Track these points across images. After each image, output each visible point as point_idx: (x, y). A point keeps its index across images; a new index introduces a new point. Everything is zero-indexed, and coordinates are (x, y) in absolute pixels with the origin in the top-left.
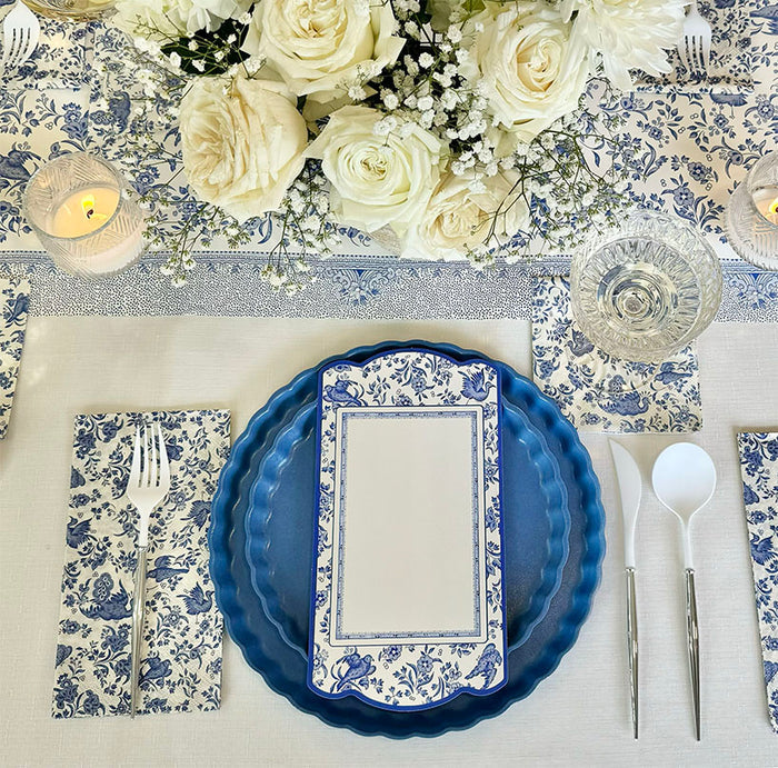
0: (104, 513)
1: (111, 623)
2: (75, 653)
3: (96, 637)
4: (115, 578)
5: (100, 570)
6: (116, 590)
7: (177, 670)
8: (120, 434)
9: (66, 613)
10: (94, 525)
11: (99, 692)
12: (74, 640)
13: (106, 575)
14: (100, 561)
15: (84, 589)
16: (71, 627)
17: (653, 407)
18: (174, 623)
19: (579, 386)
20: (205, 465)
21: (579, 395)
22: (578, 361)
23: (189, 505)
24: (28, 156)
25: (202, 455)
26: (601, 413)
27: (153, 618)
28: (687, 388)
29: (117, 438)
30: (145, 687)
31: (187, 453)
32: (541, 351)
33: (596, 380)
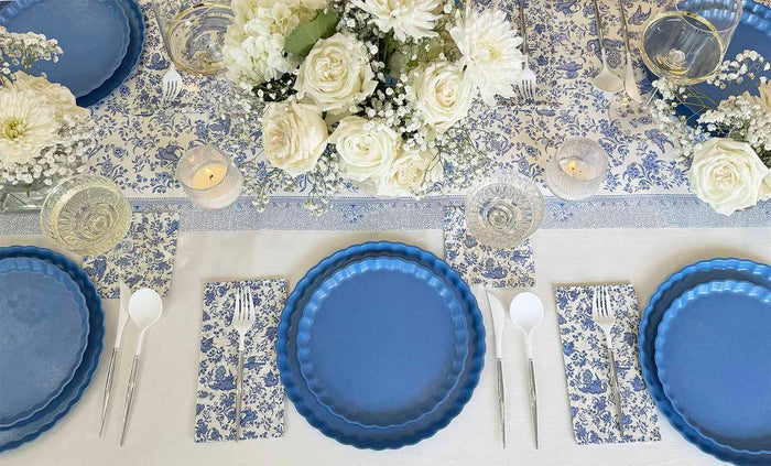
0: (221, 334)
1: (225, 392)
2: (206, 409)
3: (217, 400)
4: (227, 368)
5: (219, 364)
6: (227, 375)
7: (260, 416)
8: (228, 293)
9: (201, 387)
10: (215, 341)
11: (219, 428)
12: (205, 401)
13: (222, 367)
14: (219, 360)
15: (210, 374)
16: (204, 395)
17: (509, 274)
18: (258, 391)
19: (470, 264)
20: (273, 308)
21: (470, 269)
22: (469, 251)
23: (265, 330)
24: (177, 148)
25: (272, 303)
26: (482, 278)
27: (247, 389)
28: (527, 264)
29: (227, 295)
30: (244, 426)
31: (264, 301)
32: (450, 246)
33: (479, 260)
